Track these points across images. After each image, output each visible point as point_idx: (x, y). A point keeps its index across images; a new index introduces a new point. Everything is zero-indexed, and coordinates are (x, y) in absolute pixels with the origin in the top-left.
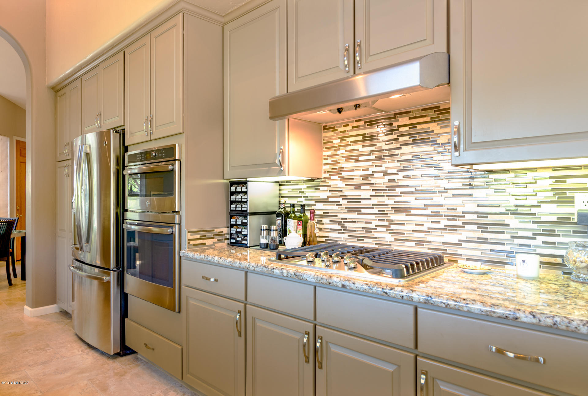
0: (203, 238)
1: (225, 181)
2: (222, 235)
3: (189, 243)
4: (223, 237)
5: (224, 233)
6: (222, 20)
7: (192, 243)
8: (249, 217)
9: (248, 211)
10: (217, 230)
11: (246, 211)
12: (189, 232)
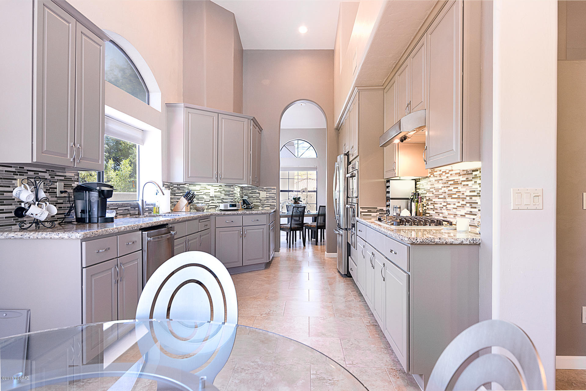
0: (369, 211)
1: (383, 180)
2: (382, 211)
3: (361, 213)
4: (383, 212)
5: (384, 210)
6: (383, 87)
7: (362, 213)
8: (390, 200)
9: (390, 197)
10: (379, 208)
11: (389, 197)
12: (361, 208)
